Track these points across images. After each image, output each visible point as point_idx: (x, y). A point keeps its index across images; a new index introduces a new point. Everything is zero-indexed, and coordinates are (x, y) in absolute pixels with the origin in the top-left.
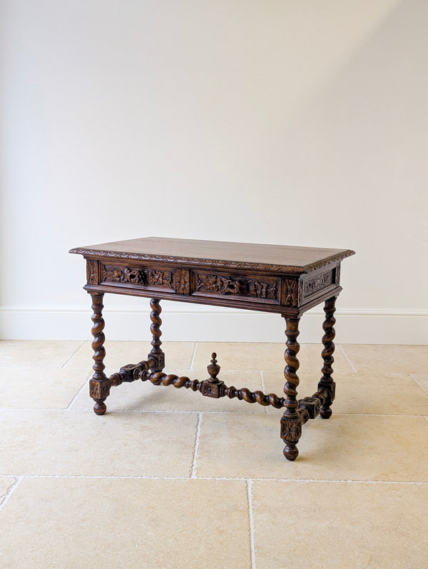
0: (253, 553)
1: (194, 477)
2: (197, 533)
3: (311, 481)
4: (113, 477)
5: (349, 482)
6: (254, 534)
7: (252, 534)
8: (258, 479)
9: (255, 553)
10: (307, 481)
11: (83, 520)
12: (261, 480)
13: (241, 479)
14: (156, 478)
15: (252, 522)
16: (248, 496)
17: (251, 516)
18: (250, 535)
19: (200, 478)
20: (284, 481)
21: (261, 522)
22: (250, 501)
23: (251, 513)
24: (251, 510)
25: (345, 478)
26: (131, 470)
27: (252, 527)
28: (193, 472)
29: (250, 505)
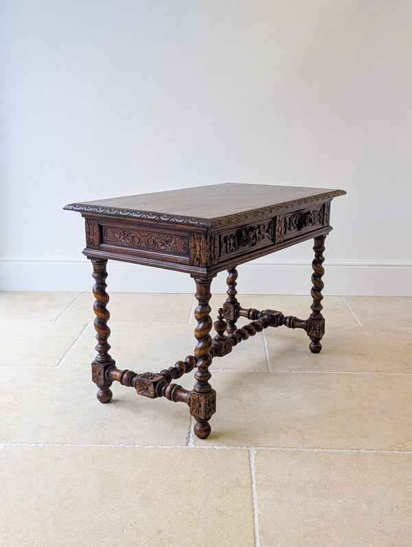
0: (258, 541)
1: (191, 445)
2: (194, 514)
3: (320, 450)
4: (102, 445)
5: (362, 451)
6: (259, 515)
7: (256, 515)
8: (261, 448)
9: (260, 540)
10: (316, 450)
11: (66, 498)
12: (265, 449)
13: (243, 448)
14: (150, 447)
15: (255, 501)
16: (250, 468)
17: (255, 493)
18: (253, 517)
19: (198, 447)
20: (290, 450)
21: (266, 501)
22: (253, 474)
23: (254, 490)
24: (254, 485)
25: (357, 448)
26: (122, 438)
27: (256, 506)
28: (191, 439)
29: (254, 479)
